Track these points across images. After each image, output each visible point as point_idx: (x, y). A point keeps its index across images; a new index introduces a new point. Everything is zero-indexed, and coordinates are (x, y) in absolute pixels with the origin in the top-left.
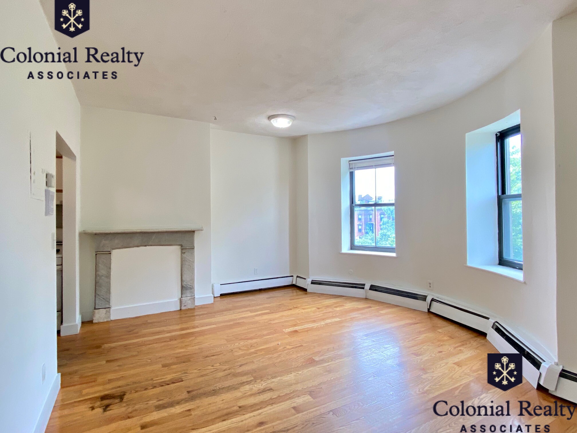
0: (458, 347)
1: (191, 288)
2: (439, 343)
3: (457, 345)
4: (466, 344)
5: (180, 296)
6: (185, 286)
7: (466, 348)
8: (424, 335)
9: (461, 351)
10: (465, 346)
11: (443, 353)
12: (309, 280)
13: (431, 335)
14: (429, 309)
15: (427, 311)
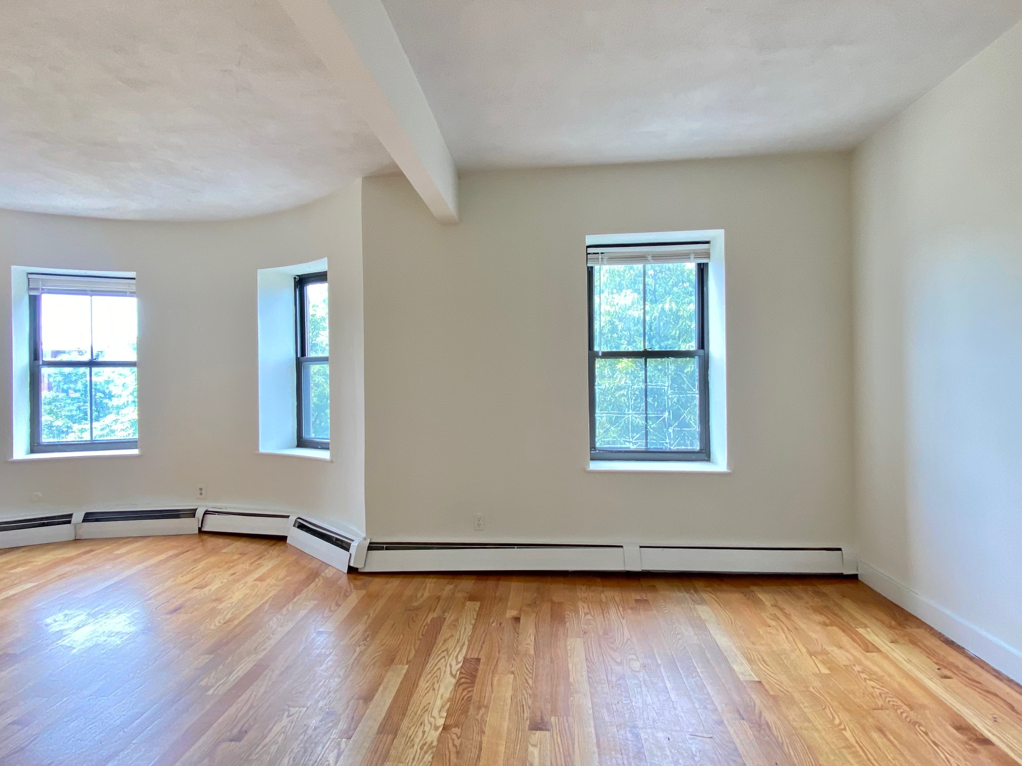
0: (253, 562)
2: (228, 565)
3: (252, 561)
4: (264, 556)
7: (264, 559)
8: (204, 562)
9: (260, 565)
10: (263, 558)
11: (236, 574)
13: (213, 559)
14: (200, 529)
15: (197, 532)
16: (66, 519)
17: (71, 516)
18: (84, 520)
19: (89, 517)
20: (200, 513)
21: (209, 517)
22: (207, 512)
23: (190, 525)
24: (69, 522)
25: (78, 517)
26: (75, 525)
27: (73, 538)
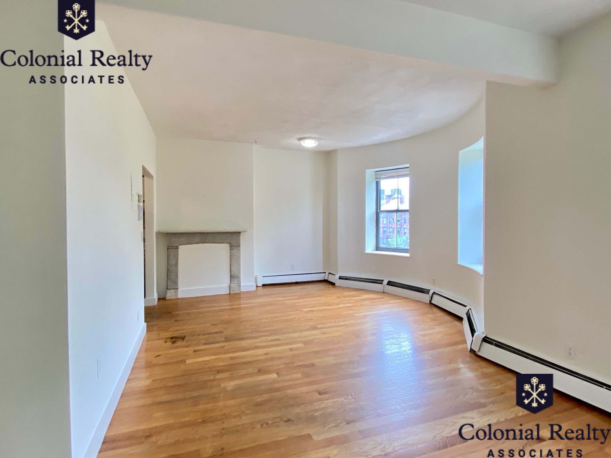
1: (238, 277)
5: (230, 283)
6: (232, 275)
12: (337, 276)
14: (430, 301)
15: (429, 303)
16: (380, 282)
17: (383, 281)
18: (388, 284)
19: (390, 283)
20: (431, 292)
21: (435, 296)
22: (434, 293)
23: (425, 298)
24: (382, 283)
25: (385, 282)
26: (384, 285)
27: (383, 291)
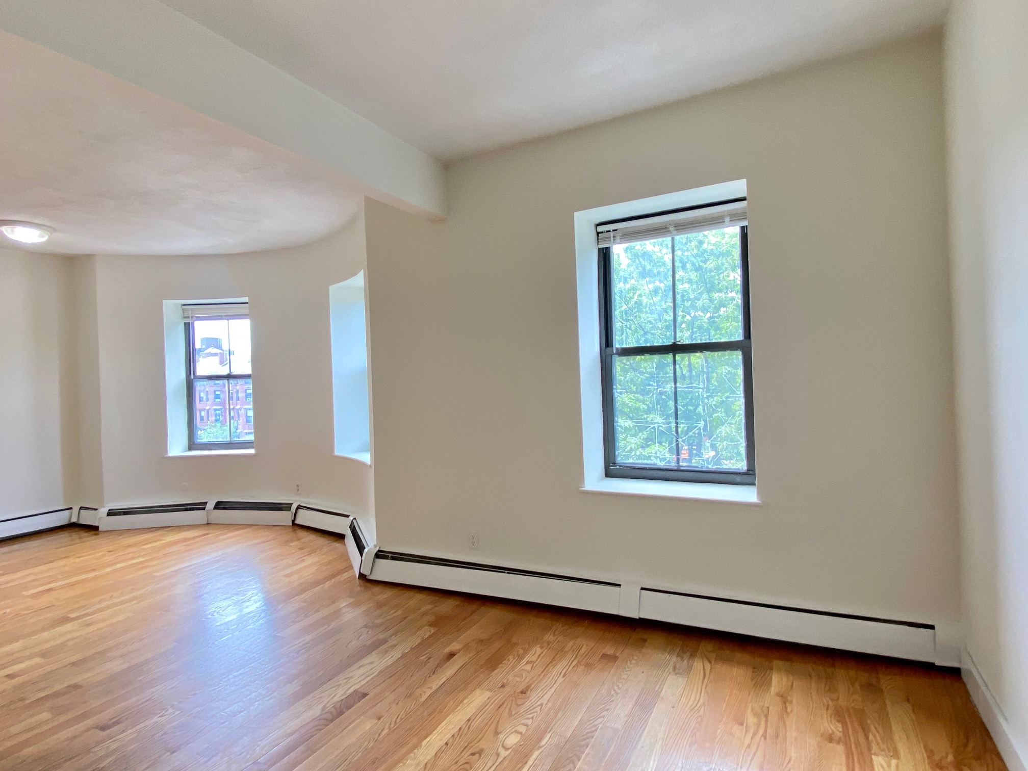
12: (105, 510)
14: (293, 522)
15: (291, 524)
16: (201, 506)
17: (206, 503)
18: (215, 508)
19: (219, 506)
20: (294, 507)
21: (300, 511)
22: (299, 507)
23: (286, 517)
24: (204, 509)
25: (210, 506)
26: (208, 511)
27: (206, 522)
